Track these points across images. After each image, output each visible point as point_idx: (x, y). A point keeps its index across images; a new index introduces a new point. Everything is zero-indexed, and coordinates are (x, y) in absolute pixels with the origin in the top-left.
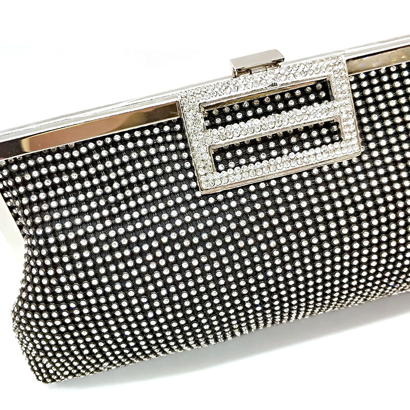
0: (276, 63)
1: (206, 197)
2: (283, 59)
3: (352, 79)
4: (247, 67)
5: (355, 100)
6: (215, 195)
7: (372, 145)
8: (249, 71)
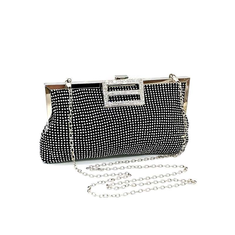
1: (105, 108)
2: (128, 78)
3: (144, 86)
4: (119, 78)
5: (144, 91)
6: (107, 108)
7: (147, 103)
8: (119, 79)
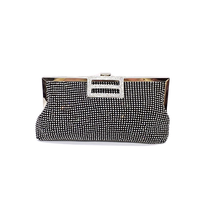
0: (109, 75)
1: (88, 98)
4: (103, 75)
6: (90, 98)
7: (127, 97)
